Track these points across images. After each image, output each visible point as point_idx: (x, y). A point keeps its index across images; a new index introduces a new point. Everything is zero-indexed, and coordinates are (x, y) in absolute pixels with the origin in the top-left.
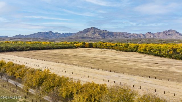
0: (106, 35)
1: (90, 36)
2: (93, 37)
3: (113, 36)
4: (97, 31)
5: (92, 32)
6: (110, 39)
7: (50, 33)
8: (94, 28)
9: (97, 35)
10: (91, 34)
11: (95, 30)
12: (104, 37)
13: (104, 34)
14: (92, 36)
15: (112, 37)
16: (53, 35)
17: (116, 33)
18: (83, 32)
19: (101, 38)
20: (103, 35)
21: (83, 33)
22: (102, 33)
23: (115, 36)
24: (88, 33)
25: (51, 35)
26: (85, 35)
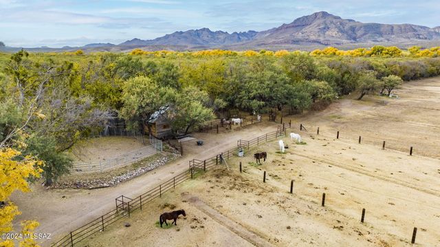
0: (359, 33)
1: (313, 38)
2: (321, 39)
3: (381, 34)
4: (332, 22)
5: (319, 25)
6: (373, 43)
7: (204, 33)
8: (324, 14)
9: (333, 33)
10: (316, 30)
11: (328, 20)
12: (355, 39)
13: (353, 29)
14: (319, 36)
15: (378, 39)
16: (210, 36)
17: (388, 26)
18: (293, 26)
19: (344, 41)
20: (350, 32)
21: (292, 29)
22: (346, 28)
23: (385, 36)
24: (307, 29)
25: (205, 38)
26: (299, 35)
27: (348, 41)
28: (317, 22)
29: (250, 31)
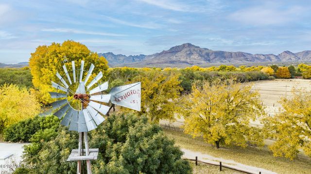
0: (211, 57)
1: (183, 60)
2: (188, 60)
3: (225, 58)
4: (194, 50)
5: (186, 52)
6: (220, 63)
7: (109, 55)
8: (189, 45)
9: (195, 56)
10: (185, 55)
11: (192, 49)
12: (209, 60)
13: (208, 54)
14: (187, 58)
15: (224, 61)
16: (113, 58)
17: (229, 52)
18: (170, 52)
19: (203, 62)
20: (206, 56)
21: (169, 54)
22: (203, 54)
23: (227, 59)
24: (179, 54)
25: (110, 59)
26: (174, 58)
27: (206, 62)
28: (185, 49)
29: (141, 55)
